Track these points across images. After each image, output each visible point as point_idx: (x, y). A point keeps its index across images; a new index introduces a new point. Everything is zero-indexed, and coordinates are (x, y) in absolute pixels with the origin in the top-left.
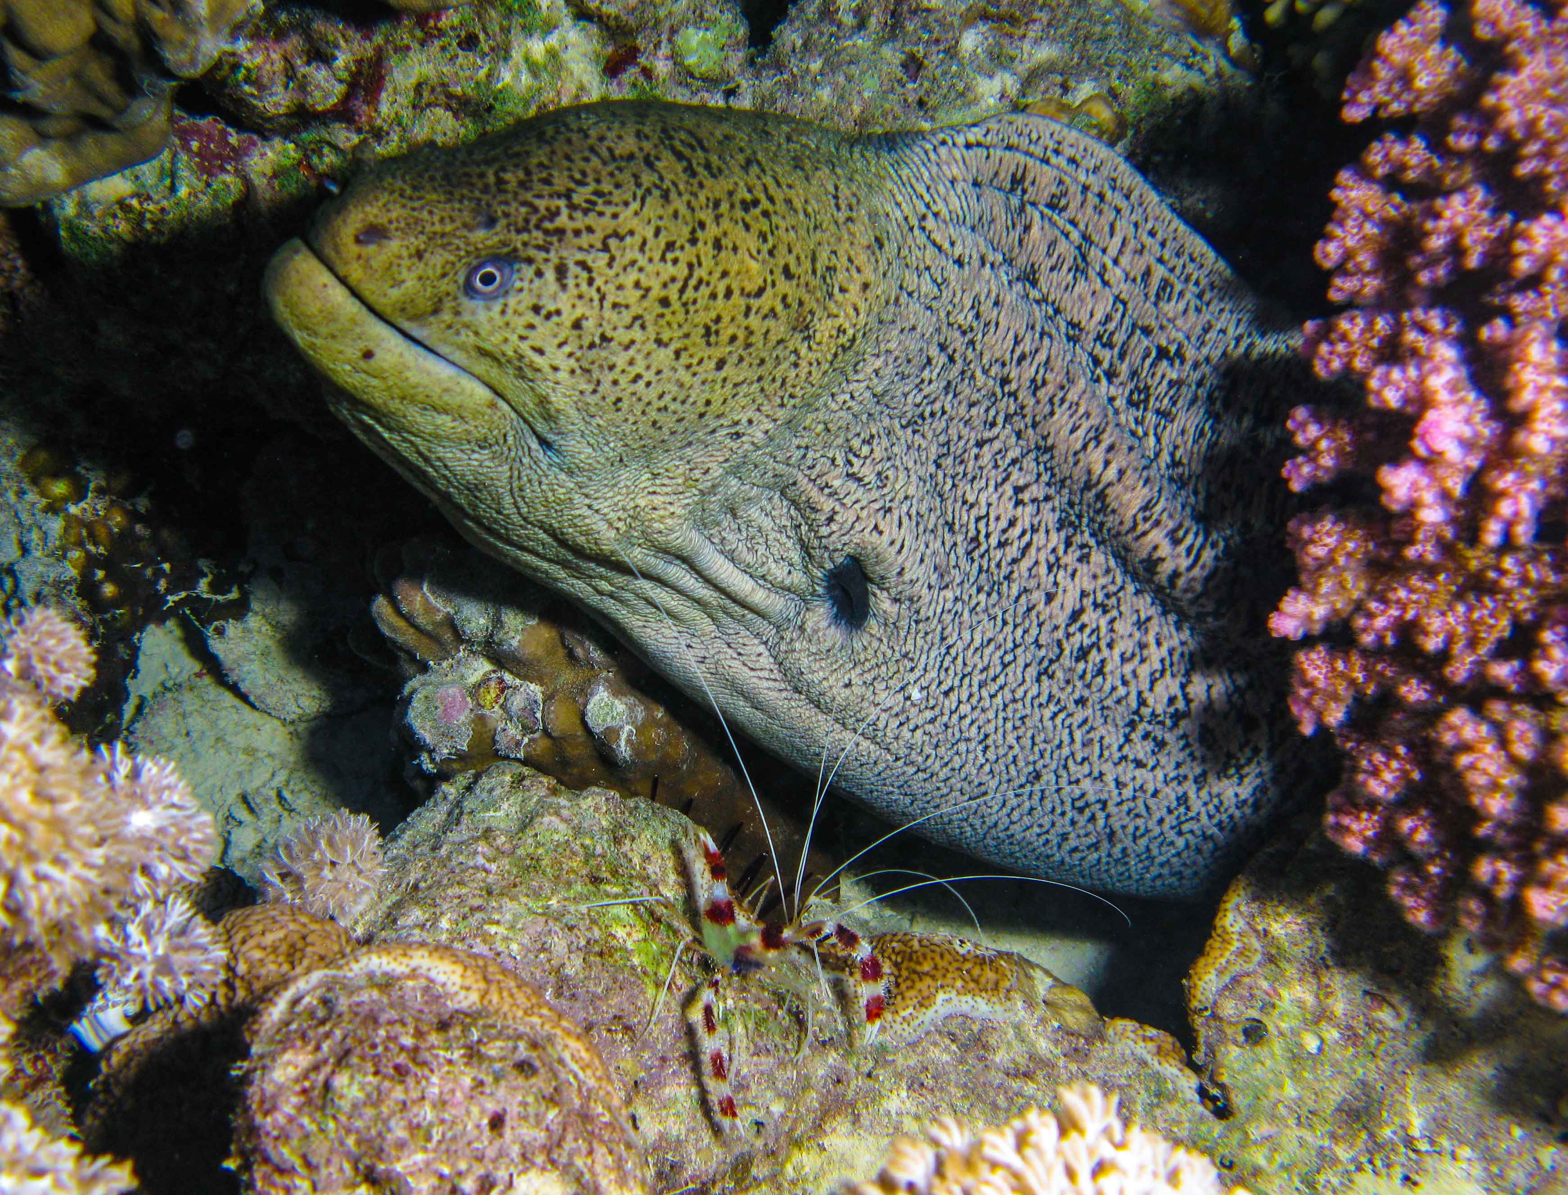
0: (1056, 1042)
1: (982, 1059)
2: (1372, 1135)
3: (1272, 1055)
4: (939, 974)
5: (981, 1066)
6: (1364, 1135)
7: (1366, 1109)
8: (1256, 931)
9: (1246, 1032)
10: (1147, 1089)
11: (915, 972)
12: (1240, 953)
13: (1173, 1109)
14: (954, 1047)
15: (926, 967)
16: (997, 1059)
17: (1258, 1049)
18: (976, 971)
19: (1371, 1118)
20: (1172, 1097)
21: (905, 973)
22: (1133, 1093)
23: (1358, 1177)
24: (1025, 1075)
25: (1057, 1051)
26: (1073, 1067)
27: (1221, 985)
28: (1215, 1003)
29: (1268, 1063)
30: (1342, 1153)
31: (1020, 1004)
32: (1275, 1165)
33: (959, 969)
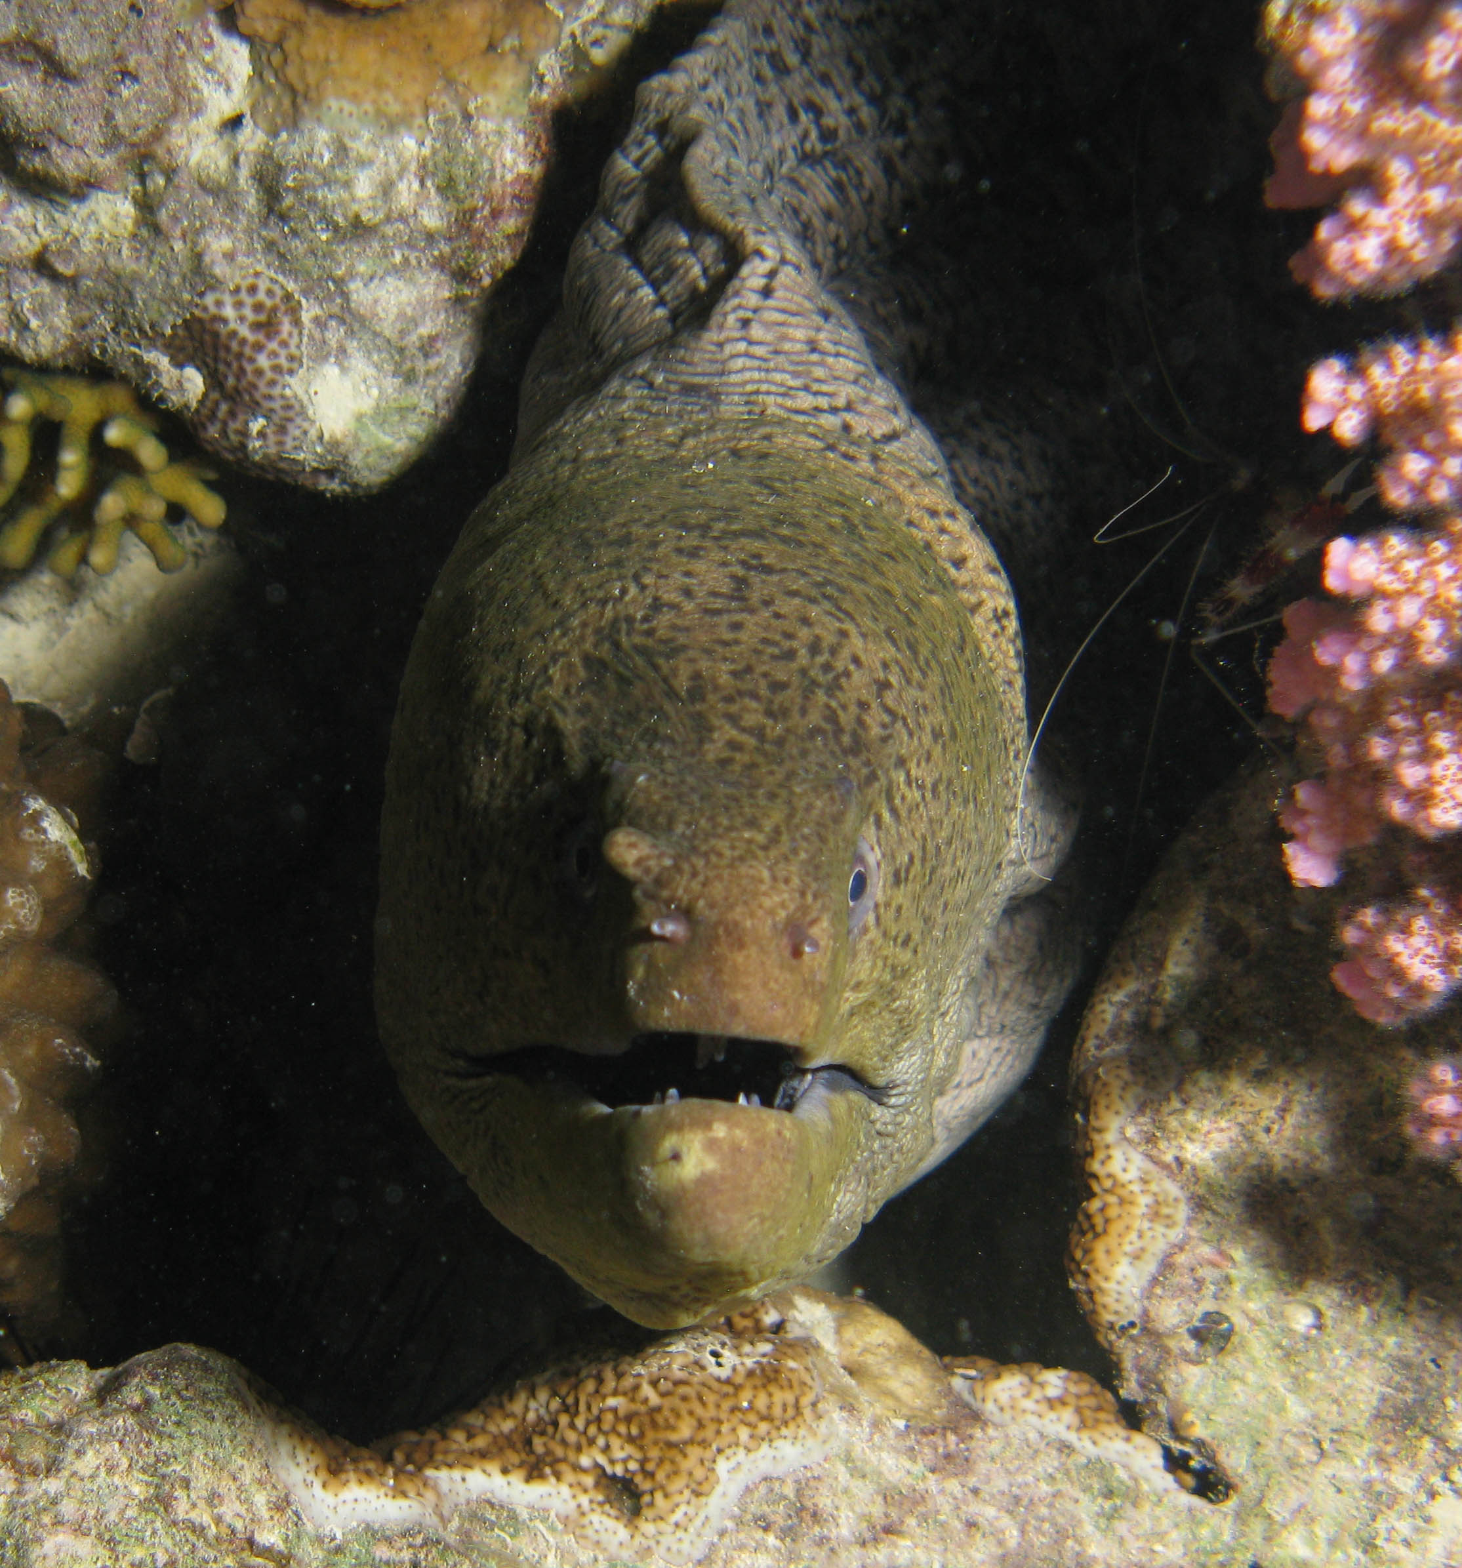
0: (911, 1453)
1: (821, 1541)
2: (1440, 1441)
3: (1253, 1361)
4: (709, 1433)
5: (823, 1553)
6: (1427, 1444)
7: (1422, 1403)
8: (1165, 1167)
9: (1196, 1334)
10: (1087, 1489)
11: (670, 1445)
12: (1155, 1214)
13: (1144, 1516)
14: (771, 1540)
15: (685, 1430)
16: (845, 1532)
17: (1229, 1361)
18: (761, 1402)
19: (1430, 1414)
20: (1134, 1497)
21: (654, 1453)
22: (1070, 1506)
23: (1436, 1509)
24: (889, 1530)
25: (918, 1468)
26: (953, 1485)
27: (1144, 1281)
28: (1145, 1313)
29: (1251, 1377)
30: (1403, 1481)
31: (836, 1415)
32: (1323, 1546)
33: (734, 1409)
